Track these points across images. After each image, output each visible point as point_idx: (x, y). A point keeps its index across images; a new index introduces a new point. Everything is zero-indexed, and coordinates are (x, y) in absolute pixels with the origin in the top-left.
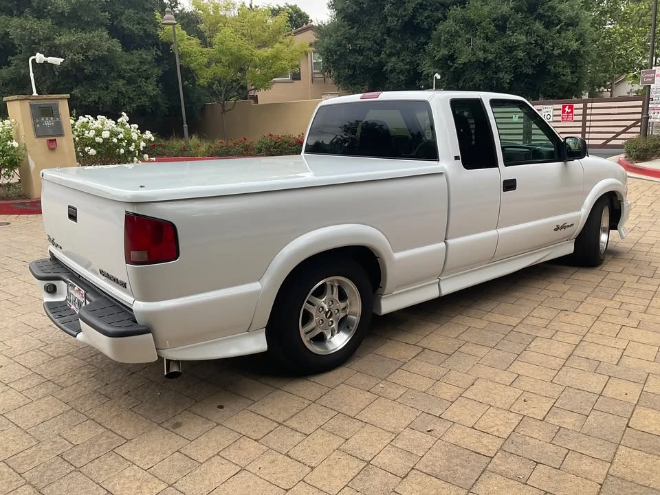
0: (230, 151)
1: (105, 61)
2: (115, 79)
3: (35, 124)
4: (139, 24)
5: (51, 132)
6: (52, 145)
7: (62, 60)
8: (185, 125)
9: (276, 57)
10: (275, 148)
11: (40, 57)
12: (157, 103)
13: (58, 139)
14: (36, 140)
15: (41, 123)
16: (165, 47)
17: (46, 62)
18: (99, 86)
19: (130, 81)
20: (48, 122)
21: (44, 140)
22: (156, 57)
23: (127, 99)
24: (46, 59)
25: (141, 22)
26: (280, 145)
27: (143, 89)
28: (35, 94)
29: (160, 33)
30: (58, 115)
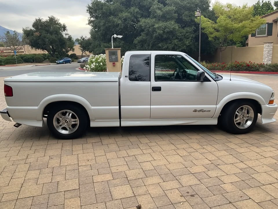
0: (215, 68)
1: (172, 33)
2: (174, 39)
3: (109, 58)
4: (190, 17)
5: (114, 60)
6: (114, 65)
7: (122, 36)
8: (200, 57)
9: (244, 27)
10: (236, 68)
11: (115, 36)
12: (191, 48)
13: (116, 63)
14: (110, 63)
15: (111, 57)
16: (197, 25)
17: (117, 37)
18: (168, 42)
19: (181, 40)
20: (114, 57)
21: (112, 63)
22: (194, 29)
23: (178, 47)
24: (117, 36)
25: (191, 16)
26: (238, 66)
27: (185, 43)
28: (113, 48)
29: (196, 20)
30: (117, 55)
